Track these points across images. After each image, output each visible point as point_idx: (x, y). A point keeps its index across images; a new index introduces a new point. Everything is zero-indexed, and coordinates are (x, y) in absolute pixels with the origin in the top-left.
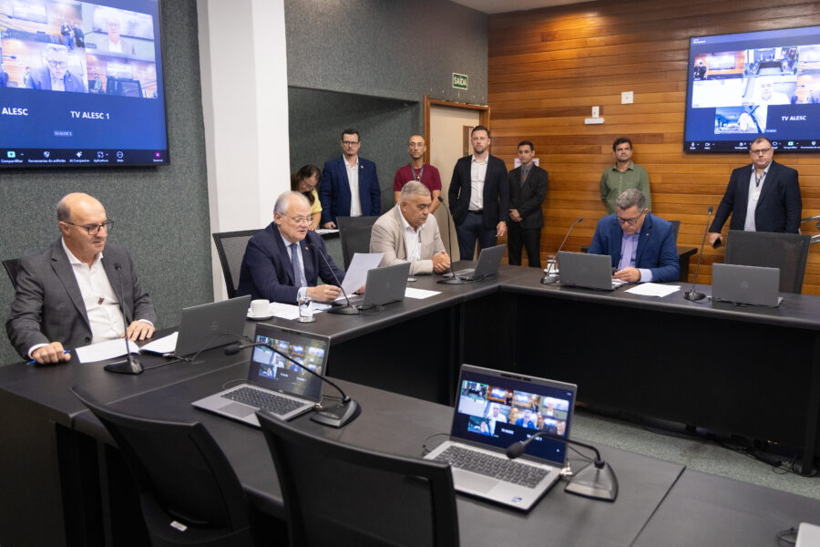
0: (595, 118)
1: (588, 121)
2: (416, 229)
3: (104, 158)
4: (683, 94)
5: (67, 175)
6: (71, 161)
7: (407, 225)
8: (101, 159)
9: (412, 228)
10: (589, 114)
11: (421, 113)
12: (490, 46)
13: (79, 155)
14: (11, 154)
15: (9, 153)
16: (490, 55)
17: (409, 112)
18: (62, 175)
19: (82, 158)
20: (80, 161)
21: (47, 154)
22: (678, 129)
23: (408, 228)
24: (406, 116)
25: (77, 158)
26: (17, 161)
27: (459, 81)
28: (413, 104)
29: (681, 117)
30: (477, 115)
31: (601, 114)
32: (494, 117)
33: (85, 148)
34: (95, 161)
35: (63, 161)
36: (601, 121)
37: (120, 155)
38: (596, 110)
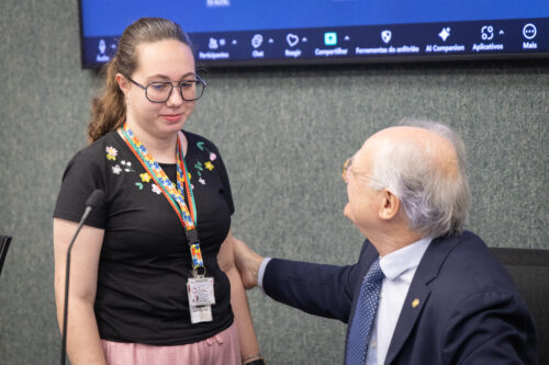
3: (495, 41)
5: (443, 78)
6: (429, 49)
8: (487, 42)
13: (444, 34)
14: (331, 38)
15: (327, 35)
18: (433, 79)
19: (449, 42)
20: (447, 49)
21: (386, 36)
25: (440, 42)
26: (339, 51)
33: (454, 19)
34: (476, 47)
35: (415, 49)
37: (530, 31)
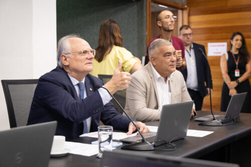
2: (166, 79)
7: (158, 75)
9: (163, 79)
11: (145, 7)
17: (135, 6)
23: (159, 78)
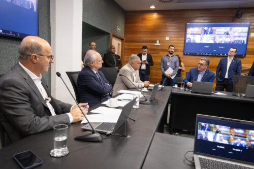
0: (158, 44)
1: (155, 44)
4: (184, 39)
7: (133, 70)
10: (156, 42)
11: (110, 37)
12: (125, 20)
16: (125, 23)
22: (182, 48)
24: (105, 37)
27: (119, 29)
28: (108, 34)
29: (183, 45)
30: (121, 40)
31: (160, 42)
32: (126, 42)
36: (159, 45)
38: (158, 41)
